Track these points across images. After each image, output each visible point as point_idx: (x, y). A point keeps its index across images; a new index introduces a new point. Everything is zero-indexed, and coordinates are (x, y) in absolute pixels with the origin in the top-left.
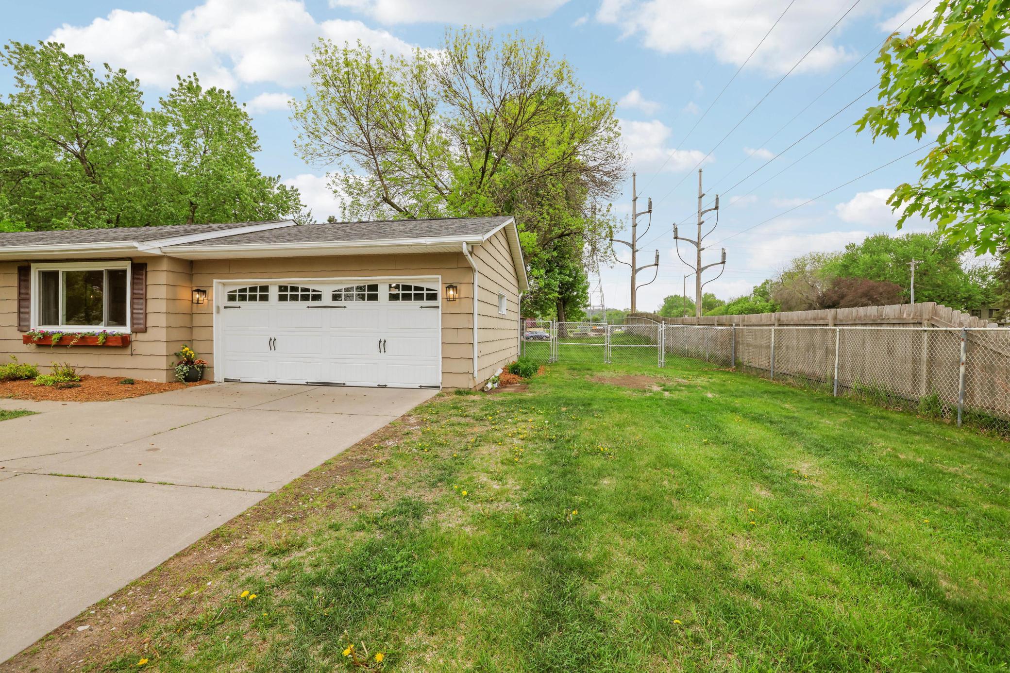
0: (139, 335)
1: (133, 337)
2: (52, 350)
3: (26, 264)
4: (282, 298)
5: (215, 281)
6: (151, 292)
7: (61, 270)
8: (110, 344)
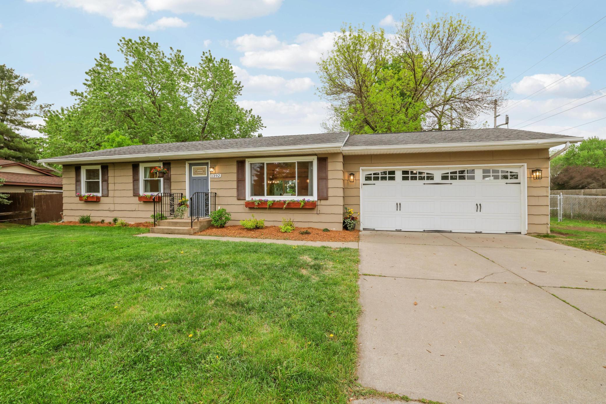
0: (322, 201)
1: (319, 203)
2: (267, 211)
3: (241, 159)
4: (405, 178)
5: (361, 168)
6: (330, 175)
7: (265, 162)
8: (307, 207)
